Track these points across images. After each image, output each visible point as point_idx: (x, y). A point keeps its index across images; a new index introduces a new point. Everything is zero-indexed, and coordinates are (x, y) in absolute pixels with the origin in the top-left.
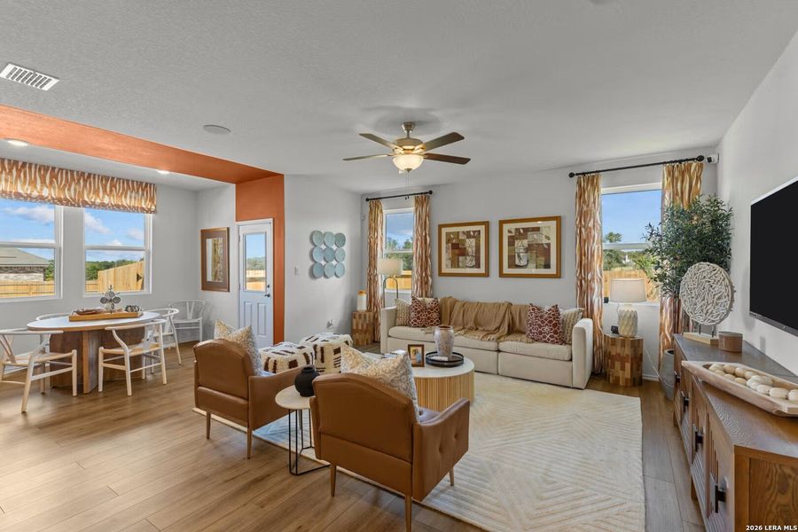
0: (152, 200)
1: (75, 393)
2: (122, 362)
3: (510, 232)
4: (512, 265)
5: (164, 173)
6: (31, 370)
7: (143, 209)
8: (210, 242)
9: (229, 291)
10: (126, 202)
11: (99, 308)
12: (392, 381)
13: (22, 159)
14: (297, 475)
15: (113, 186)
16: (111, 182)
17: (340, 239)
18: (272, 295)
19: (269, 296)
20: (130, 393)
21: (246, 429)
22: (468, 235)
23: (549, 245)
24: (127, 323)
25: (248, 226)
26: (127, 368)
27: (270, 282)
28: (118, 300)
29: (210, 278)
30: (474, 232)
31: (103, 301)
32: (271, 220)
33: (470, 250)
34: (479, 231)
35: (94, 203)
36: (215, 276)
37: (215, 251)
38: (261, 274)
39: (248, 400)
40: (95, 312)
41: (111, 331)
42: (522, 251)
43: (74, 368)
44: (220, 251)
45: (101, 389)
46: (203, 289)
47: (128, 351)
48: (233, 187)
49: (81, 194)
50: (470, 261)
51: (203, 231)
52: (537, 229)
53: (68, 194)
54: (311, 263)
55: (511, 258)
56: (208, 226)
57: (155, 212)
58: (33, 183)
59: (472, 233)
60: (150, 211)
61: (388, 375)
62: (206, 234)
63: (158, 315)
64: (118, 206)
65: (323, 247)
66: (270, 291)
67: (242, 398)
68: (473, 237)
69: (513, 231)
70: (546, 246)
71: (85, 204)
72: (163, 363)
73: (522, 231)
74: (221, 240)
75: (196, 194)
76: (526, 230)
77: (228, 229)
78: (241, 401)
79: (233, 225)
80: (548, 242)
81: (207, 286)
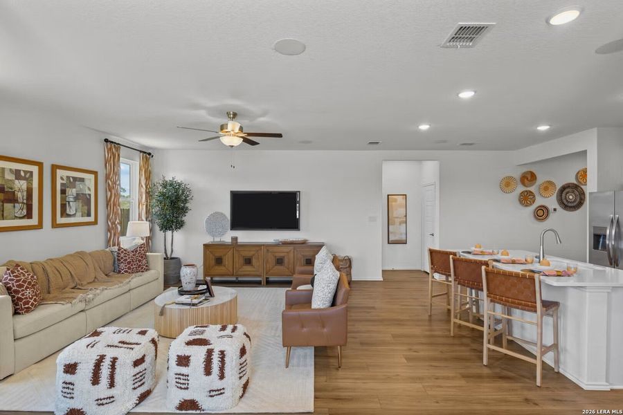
3: (62, 178)
4: (64, 213)
22: (17, 174)
23: (90, 195)
30: (26, 172)
33: (19, 195)
34: (31, 173)
42: (72, 200)
50: (19, 209)
52: (82, 180)
55: (63, 207)
59: (22, 174)
68: (25, 179)
69: (65, 178)
70: (88, 196)
73: (72, 180)
76: (75, 179)
80: (89, 192)
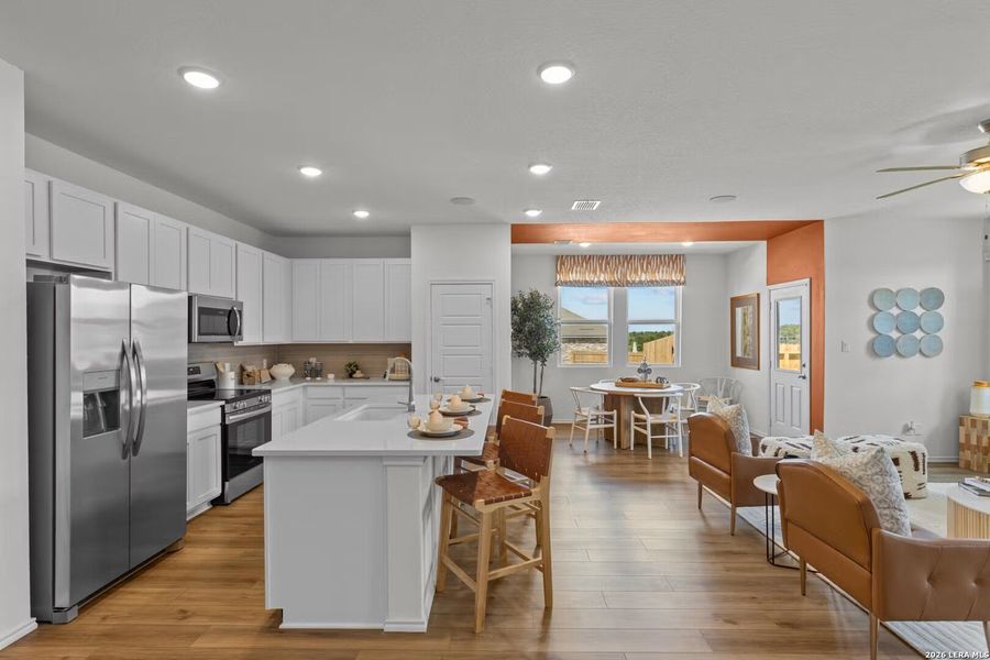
0: (681, 271)
1: (615, 446)
2: (645, 427)
5: (688, 244)
6: (589, 422)
7: (673, 282)
8: (739, 311)
9: (759, 369)
10: (658, 277)
11: (635, 377)
12: (860, 478)
13: (587, 253)
14: (773, 564)
15: (648, 263)
16: (647, 260)
17: (933, 298)
18: (808, 376)
19: (804, 378)
20: (650, 457)
21: (730, 505)
24: (653, 393)
25: (780, 290)
26: (648, 432)
27: (806, 360)
28: (649, 371)
29: (739, 353)
31: (640, 371)
32: (807, 281)
35: (634, 282)
36: (745, 351)
37: (744, 322)
38: (795, 349)
39: (730, 475)
40: (633, 381)
41: (637, 398)
43: (615, 425)
44: (750, 322)
45: (632, 448)
46: (733, 365)
47: (650, 419)
48: (764, 244)
49: (625, 276)
51: (732, 299)
53: (616, 277)
54: (872, 335)
56: (736, 295)
57: (684, 283)
58: (595, 272)
60: (679, 283)
61: (854, 471)
62: (736, 302)
63: (681, 388)
64: (652, 282)
65: (895, 311)
66: (806, 371)
67: (725, 472)
71: (628, 284)
72: (680, 435)
74: (750, 309)
75: (726, 257)
77: (758, 295)
78: (725, 475)
79: (764, 290)
81: (736, 362)
